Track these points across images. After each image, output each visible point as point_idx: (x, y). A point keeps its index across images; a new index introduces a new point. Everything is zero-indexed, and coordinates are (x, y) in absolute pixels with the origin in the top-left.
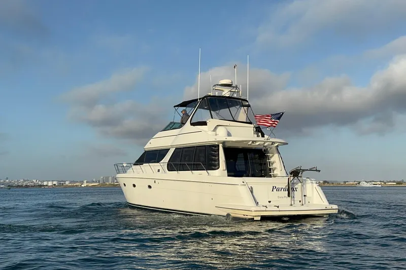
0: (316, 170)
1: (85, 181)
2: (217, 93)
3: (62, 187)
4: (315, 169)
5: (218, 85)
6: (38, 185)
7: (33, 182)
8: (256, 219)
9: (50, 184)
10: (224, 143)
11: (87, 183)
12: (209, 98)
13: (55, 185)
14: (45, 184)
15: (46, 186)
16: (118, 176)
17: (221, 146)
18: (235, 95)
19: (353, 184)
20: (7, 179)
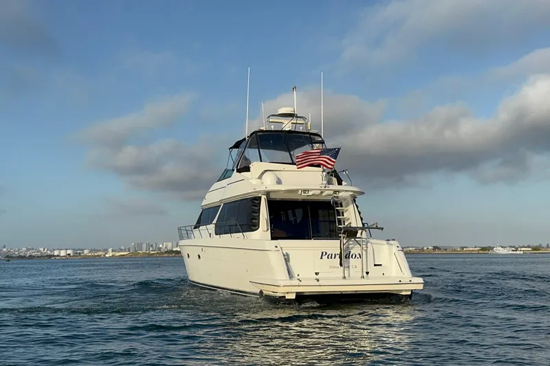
0: (377, 228)
1: (110, 250)
2: (272, 127)
3: (79, 257)
4: (375, 226)
5: (274, 115)
6: (47, 256)
7: (39, 251)
8: (288, 297)
9: (63, 253)
10: (268, 193)
11: (113, 251)
12: (260, 134)
13: (69, 254)
14: (56, 254)
15: (58, 256)
16: (182, 243)
17: (264, 198)
18: (301, 129)
19: (473, 251)
20: (4, 247)
